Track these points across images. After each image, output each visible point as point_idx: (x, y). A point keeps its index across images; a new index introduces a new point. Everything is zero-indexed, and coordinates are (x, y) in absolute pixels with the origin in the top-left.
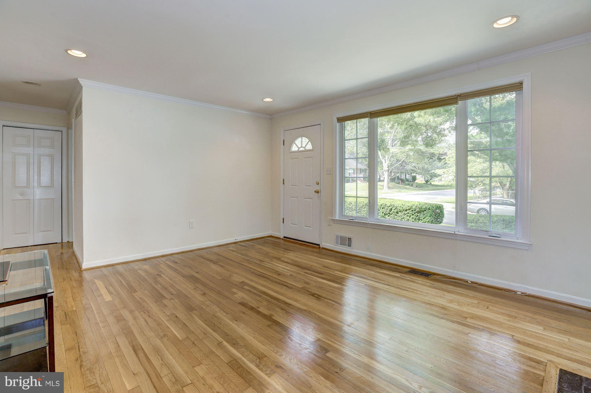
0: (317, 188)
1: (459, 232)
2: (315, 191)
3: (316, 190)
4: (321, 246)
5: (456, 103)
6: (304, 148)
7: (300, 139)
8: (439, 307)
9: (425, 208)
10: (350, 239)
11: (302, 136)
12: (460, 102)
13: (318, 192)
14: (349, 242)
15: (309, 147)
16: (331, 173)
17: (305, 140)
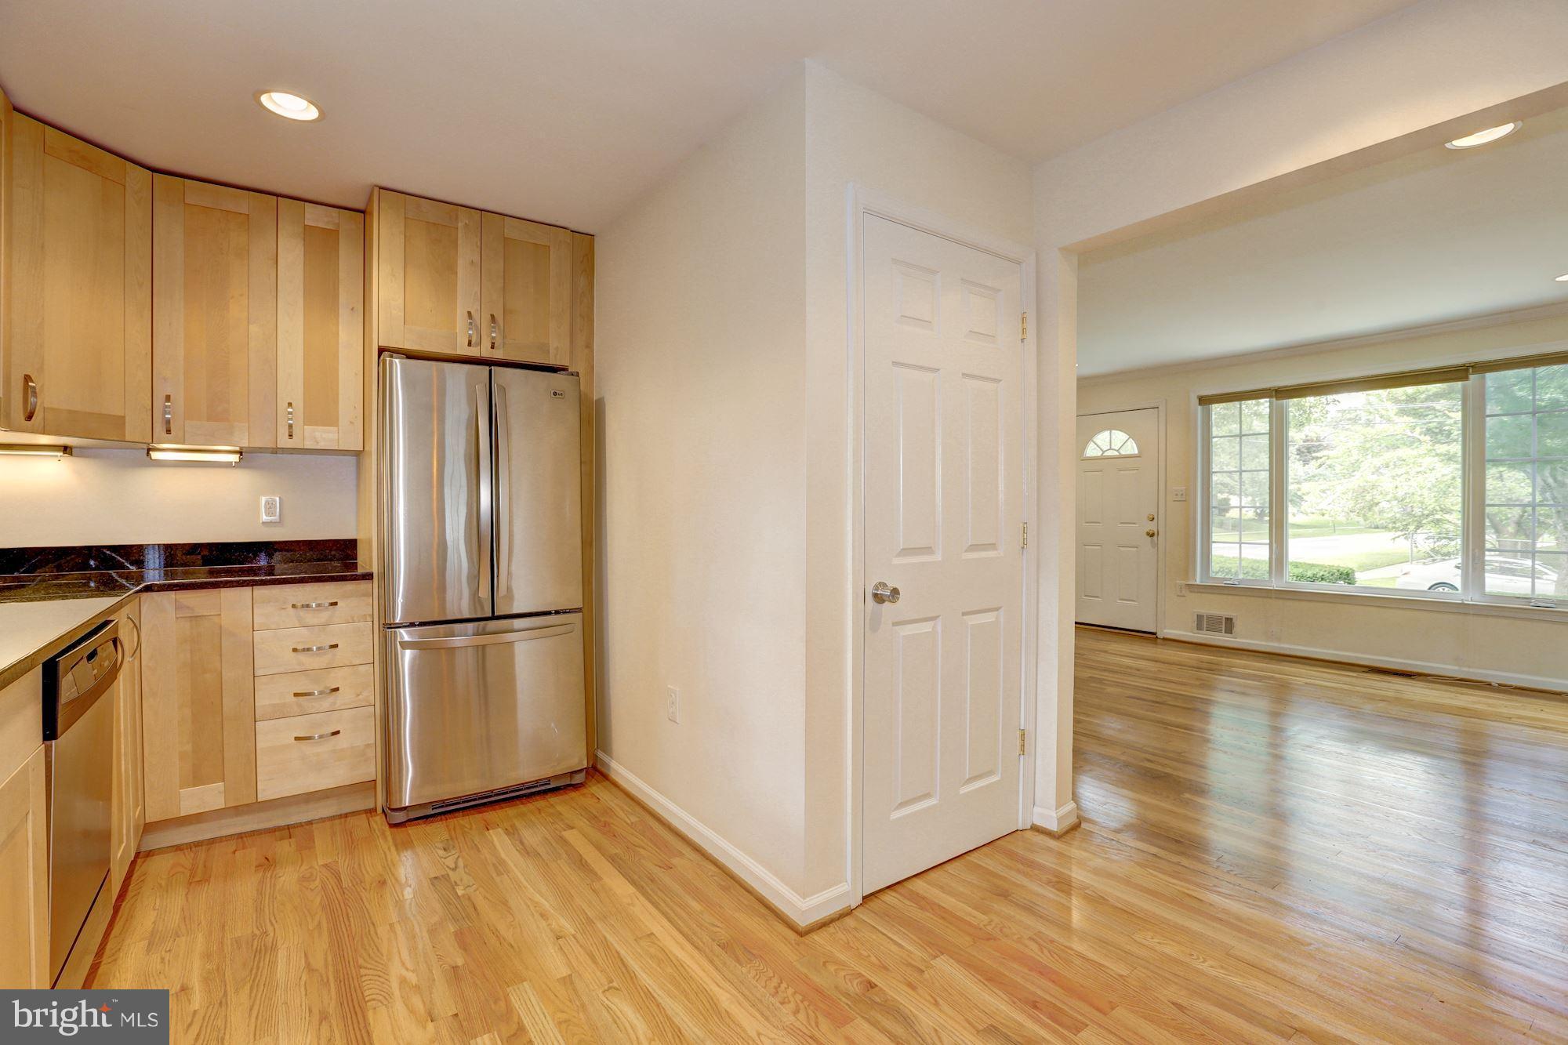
0: (1151, 527)
1: (1472, 601)
2: (1148, 534)
3: (1148, 530)
4: (1160, 635)
5: (1466, 378)
6: (1117, 451)
7: (1106, 433)
8: (1434, 726)
9: (1311, 575)
10: (1229, 621)
11: (1111, 428)
12: (1471, 377)
13: (1152, 535)
14: (1229, 625)
15: (1132, 448)
16: (1186, 498)
17: (1119, 437)
